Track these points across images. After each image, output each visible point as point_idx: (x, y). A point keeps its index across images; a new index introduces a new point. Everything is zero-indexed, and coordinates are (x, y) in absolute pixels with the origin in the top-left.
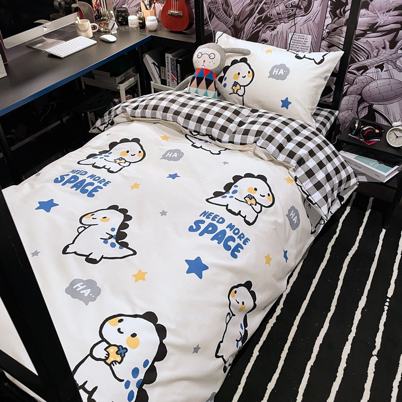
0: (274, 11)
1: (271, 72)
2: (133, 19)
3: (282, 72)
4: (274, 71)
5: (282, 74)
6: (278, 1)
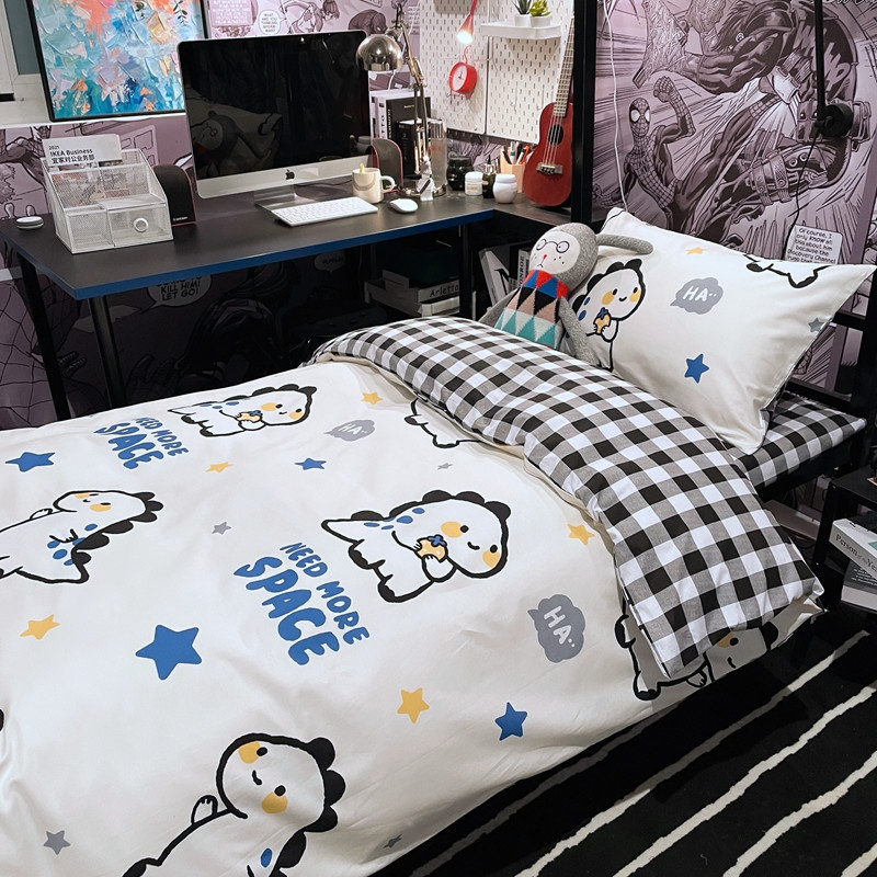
1: (680, 294)
2: (473, 179)
3: (704, 295)
4: (688, 293)
5: (704, 300)
6: (769, 151)
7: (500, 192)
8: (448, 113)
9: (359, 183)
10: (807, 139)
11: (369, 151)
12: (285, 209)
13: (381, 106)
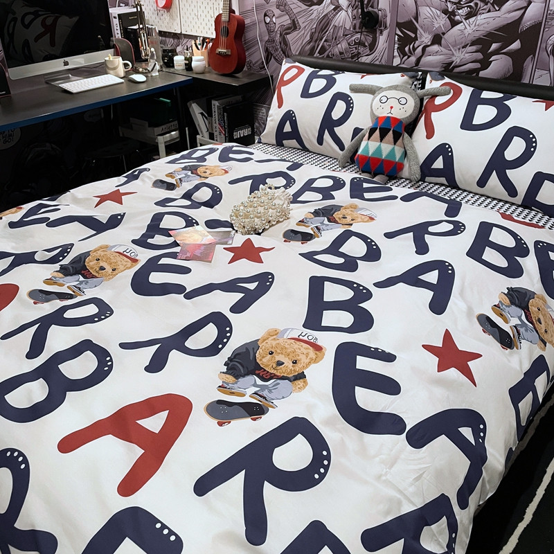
0: (337, 50)
2: (179, 60)
6: (340, 37)
7: (196, 67)
8: (156, 21)
9: (110, 66)
10: (358, 30)
11: (114, 47)
12: (67, 84)
13: (115, 18)
